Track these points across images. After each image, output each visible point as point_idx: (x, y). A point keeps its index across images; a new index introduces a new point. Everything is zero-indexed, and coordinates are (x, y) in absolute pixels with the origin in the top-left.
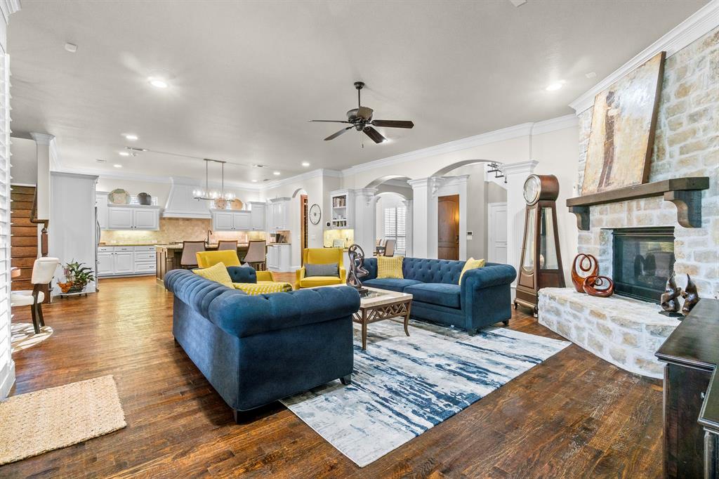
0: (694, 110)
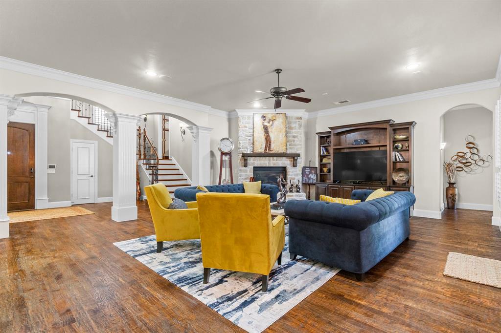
0: (294, 135)
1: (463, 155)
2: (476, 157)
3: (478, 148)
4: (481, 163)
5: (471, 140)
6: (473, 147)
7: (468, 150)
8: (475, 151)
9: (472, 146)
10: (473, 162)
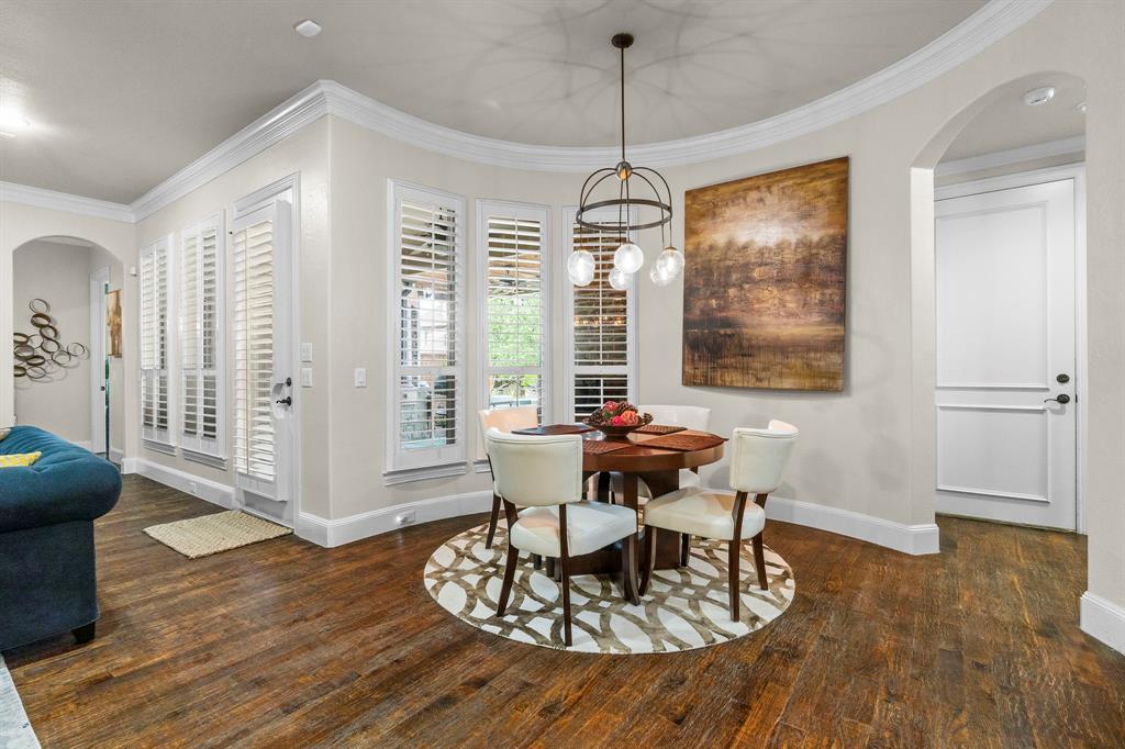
1: (24, 339)
2: (52, 346)
3: (56, 327)
4: (63, 359)
5: (42, 309)
6: (48, 326)
7: (36, 330)
8: (51, 334)
9: (45, 322)
10: (47, 356)
